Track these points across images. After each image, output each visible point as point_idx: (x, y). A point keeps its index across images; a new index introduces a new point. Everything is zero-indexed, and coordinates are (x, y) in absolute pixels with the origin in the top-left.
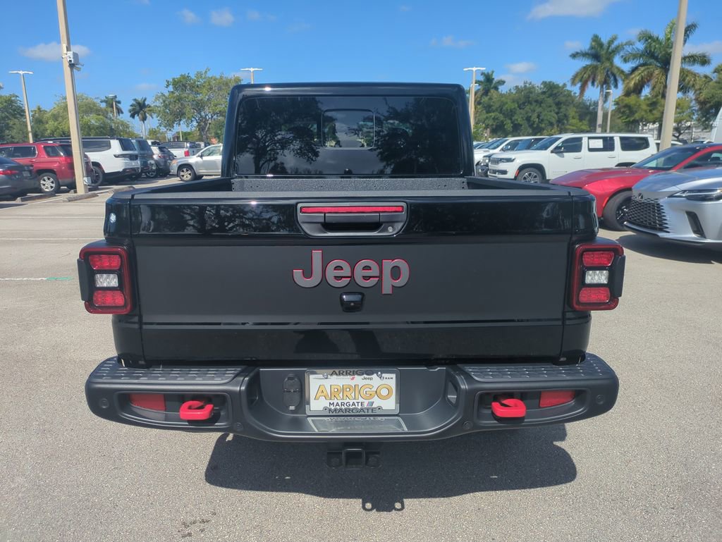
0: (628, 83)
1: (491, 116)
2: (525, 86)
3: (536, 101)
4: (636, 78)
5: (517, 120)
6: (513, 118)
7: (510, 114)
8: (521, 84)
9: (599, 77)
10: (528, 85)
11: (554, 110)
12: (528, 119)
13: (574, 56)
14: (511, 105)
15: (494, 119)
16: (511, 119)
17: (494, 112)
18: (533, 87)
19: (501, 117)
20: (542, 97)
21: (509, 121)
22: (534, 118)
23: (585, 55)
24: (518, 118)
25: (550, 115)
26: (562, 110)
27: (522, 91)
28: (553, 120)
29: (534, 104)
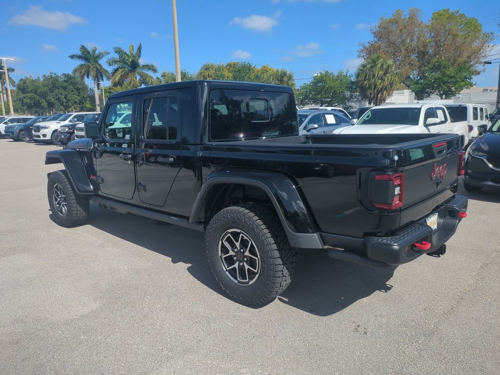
0: (114, 78)
1: (27, 96)
2: (51, 75)
3: (62, 87)
4: (118, 76)
5: (50, 100)
6: (47, 98)
7: (44, 95)
8: (48, 74)
9: (92, 73)
10: (53, 75)
11: (76, 94)
12: (59, 99)
13: (72, 57)
14: (42, 89)
15: (30, 98)
16: (45, 99)
17: (29, 93)
18: (57, 77)
19: (38, 98)
20: (65, 84)
21: (44, 100)
22: (62, 98)
23: (79, 57)
24: (51, 98)
25: (73, 97)
26: (81, 94)
27: (49, 79)
28: (77, 100)
29: (61, 89)
